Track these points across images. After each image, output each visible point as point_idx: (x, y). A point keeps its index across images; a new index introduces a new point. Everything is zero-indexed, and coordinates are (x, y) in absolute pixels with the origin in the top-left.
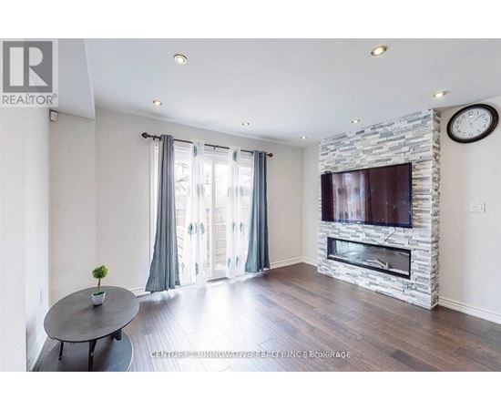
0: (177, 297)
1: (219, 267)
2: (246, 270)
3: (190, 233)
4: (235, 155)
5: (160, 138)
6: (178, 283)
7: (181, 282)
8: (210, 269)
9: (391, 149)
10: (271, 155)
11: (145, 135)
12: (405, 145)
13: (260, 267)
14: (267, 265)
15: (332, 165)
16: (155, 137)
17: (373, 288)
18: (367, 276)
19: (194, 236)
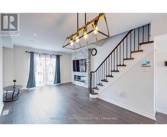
0: (35, 89)
1: (47, 83)
2: (54, 83)
3: (39, 75)
4: (51, 56)
5: (30, 52)
6: (35, 86)
7: (36, 86)
8: (45, 83)
9: (83, 56)
10: (61, 56)
11: (26, 52)
12: (85, 55)
13: (58, 83)
14: (60, 82)
15: (75, 58)
16: (29, 52)
17: (81, 85)
18: (80, 83)
19: (40, 75)
